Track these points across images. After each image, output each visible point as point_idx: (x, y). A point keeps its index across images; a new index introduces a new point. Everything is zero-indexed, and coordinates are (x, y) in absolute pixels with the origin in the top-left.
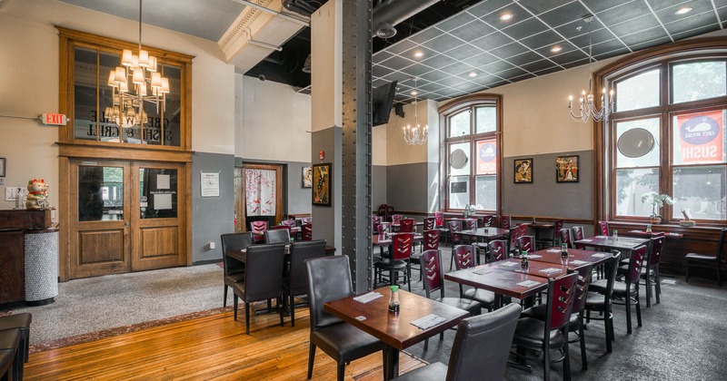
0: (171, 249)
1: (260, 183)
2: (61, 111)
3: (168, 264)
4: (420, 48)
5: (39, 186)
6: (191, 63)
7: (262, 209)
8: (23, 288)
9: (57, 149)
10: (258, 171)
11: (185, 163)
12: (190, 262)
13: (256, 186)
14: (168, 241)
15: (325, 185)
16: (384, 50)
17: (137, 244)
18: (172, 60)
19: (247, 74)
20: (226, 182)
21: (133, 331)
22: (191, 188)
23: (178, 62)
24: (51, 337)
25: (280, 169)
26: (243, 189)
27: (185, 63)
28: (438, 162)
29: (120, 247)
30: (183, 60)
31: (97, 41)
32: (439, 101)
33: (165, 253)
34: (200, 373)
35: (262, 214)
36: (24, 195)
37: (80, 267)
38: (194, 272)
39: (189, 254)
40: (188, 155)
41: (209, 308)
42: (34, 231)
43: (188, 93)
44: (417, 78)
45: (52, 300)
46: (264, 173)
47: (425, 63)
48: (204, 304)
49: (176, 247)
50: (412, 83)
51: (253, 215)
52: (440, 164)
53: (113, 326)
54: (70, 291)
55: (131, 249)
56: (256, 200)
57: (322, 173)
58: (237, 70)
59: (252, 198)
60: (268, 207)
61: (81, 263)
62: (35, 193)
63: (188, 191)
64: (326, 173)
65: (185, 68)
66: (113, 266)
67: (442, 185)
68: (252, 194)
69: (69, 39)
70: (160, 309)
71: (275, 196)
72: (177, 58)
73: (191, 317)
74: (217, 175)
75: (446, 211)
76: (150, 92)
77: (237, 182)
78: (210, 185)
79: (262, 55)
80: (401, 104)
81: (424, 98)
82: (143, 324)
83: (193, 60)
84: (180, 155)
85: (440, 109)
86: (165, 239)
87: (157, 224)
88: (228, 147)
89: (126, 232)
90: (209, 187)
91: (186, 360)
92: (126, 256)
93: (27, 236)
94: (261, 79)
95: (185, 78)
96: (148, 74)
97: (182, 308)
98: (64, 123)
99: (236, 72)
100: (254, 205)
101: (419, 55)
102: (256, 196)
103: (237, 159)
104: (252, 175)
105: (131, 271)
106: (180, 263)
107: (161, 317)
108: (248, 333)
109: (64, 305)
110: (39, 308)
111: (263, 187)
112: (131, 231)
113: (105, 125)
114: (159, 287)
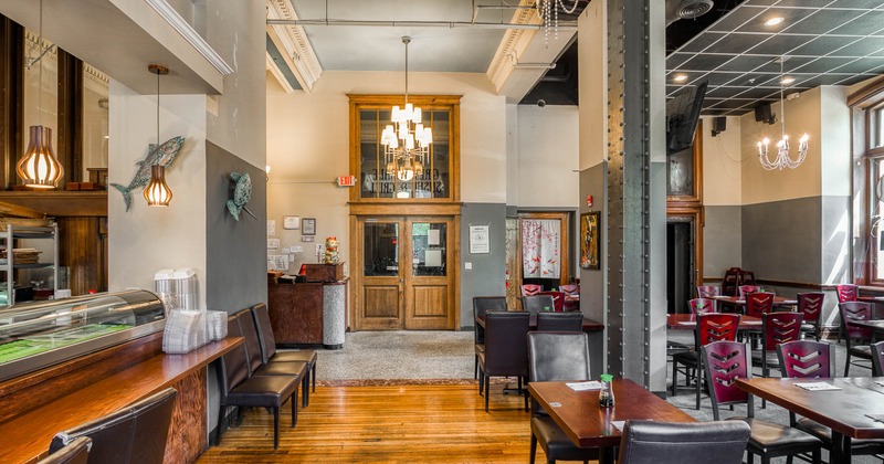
0: (441, 311)
1: (540, 237)
2: (351, 173)
3: (437, 325)
4: (773, 10)
5: (333, 244)
6: (459, 104)
7: (543, 269)
8: (322, 333)
9: (348, 208)
10: (538, 222)
11: (453, 216)
12: (458, 327)
13: (536, 240)
14: (438, 301)
15: (594, 241)
16: (706, 31)
17: (410, 302)
18: (440, 105)
19: (522, 102)
20: (498, 236)
21: (389, 384)
22: (459, 244)
23: (447, 105)
24: (333, 377)
25: (566, 218)
26: (519, 245)
27: (453, 105)
28: (847, 193)
29: (395, 303)
30: (451, 101)
31: (377, 100)
32: (850, 83)
33: (435, 313)
34: (429, 436)
35: (543, 276)
36: (323, 251)
37: (365, 320)
38: (460, 338)
39: (457, 317)
40: (458, 207)
41: (460, 377)
42: (329, 283)
43: (456, 137)
44: (784, 57)
45: (341, 346)
46: (545, 223)
47: (791, 31)
48: (457, 372)
49: (445, 309)
50: (776, 67)
51: (532, 276)
52: (851, 199)
53: (376, 378)
54: (355, 341)
55: (404, 307)
56: (535, 257)
57: (590, 225)
58: (509, 101)
59: (530, 256)
60: (549, 266)
61: (366, 316)
62: (330, 249)
63: (457, 247)
64: (595, 224)
65: (453, 111)
66: (390, 322)
67: (856, 233)
68: (531, 250)
69: (357, 104)
70: (417, 370)
71: (559, 252)
72: (444, 101)
73: (440, 382)
74: (486, 228)
75: (867, 283)
76: (416, 144)
77: (511, 236)
78: (479, 239)
79: (533, 78)
80: (767, 104)
81: (814, 84)
82: (399, 380)
83: (461, 100)
84: (449, 207)
85: (851, 100)
86: (435, 298)
87: (428, 282)
88: (499, 195)
89: (401, 289)
90: (478, 242)
91: (421, 421)
92: (401, 313)
93: (325, 287)
94: (541, 105)
95: (453, 121)
96: (412, 126)
97: (436, 372)
98: (353, 184)
99: (507, 102)
100: (533, 265)
101: (774, 21)
102: (535, 253)
103: (510, 209)
104: (530, 227)
105: (405, 329)
106: (449, 326)
107: (415, 377)
108: (487, 410)
109: (347, 353)
110: (331, 351)
111: (543, 242)
112: (405, 288)
113: (384, 182)
114: (423, 348)
